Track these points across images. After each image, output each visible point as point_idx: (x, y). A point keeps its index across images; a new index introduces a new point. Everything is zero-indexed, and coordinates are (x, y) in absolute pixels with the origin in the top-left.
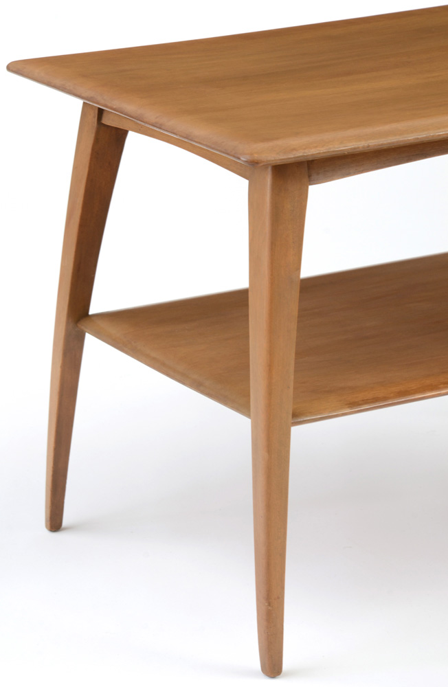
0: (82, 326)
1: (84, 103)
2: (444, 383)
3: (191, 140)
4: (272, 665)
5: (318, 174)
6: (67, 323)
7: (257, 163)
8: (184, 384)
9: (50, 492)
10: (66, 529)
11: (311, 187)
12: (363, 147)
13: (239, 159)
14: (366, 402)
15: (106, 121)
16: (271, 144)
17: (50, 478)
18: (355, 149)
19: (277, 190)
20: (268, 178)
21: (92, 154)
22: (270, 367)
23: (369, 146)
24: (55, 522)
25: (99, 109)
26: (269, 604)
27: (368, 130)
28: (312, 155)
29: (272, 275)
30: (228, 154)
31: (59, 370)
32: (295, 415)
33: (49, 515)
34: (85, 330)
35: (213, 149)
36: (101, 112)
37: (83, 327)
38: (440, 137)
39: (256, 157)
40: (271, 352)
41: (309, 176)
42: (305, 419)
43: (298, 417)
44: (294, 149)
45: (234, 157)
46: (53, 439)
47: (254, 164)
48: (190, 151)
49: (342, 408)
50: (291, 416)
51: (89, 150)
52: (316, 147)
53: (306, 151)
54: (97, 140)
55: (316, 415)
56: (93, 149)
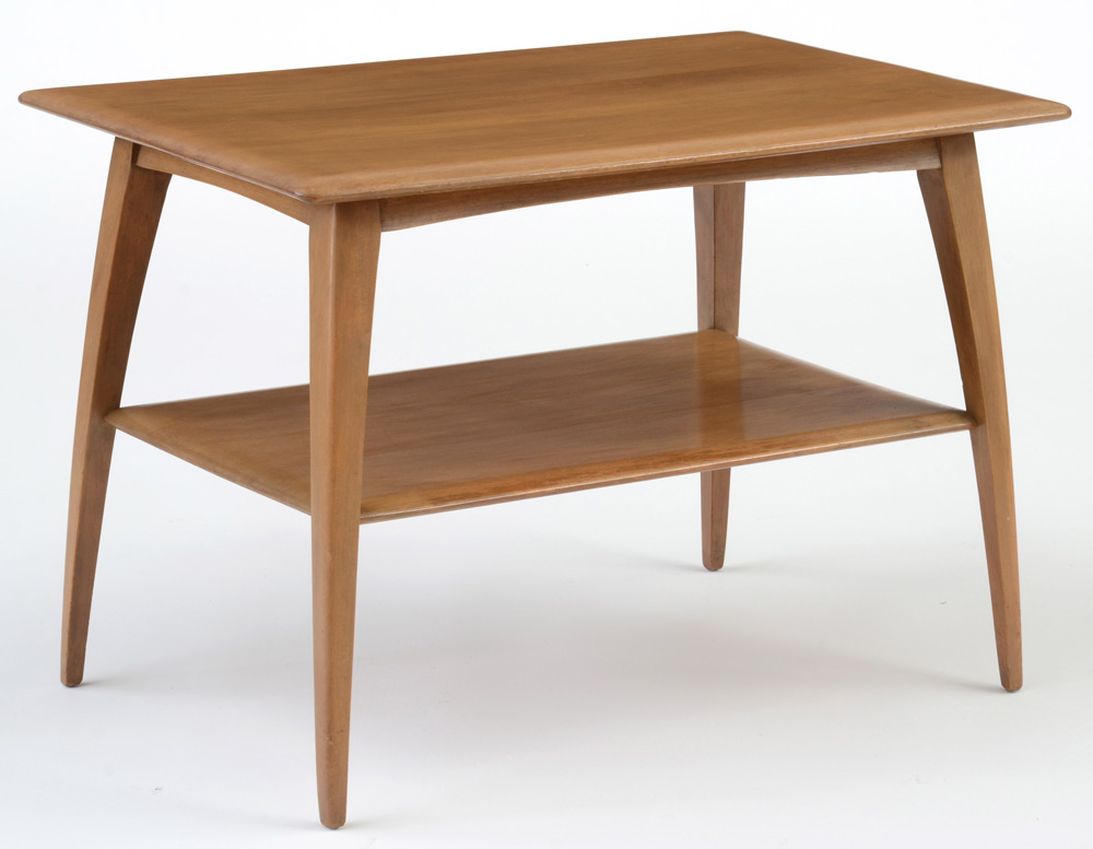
0: (110, 420)
1: (116, 138)
2: (550, 480)
3: (239, 174)
4: (334, 814)
5: (393, 219)
6: (92, 417)
7: (315, 198)
8: (234, 481)
9: (67, 635)
10: (86, 684)
11: (383, 234)
12: (443, 186)
13: (293, 193)
14: (454, 498)
15: (144, 162)
16: (332, 178)
17: (68, 617)
18: (432, 187)
19: (342, 235)
20: (331, 220)
21: (125, 204)
22: (334, 447)
23: (449, 185)
24: (73, 674)
25: (135, 144)
26: (331, 738)
27: (450, 168)
28: (381, 192)
29: (336, 336)
30: (280, 189)
31: (80, 477)
32: (364, 510)
33: (65, 665)
34: (114, 424)
35: (263, 183)
36: (136, 149)
37: (111, 422)
38: (535, 179)
39: (313, 191)
40: (336, 429)
41: (382, 221)
42: (379, 515)
43: (370, 512)
44: (359, 185)
45: (288, 191)
46: (72, 566)
47: (311, 200)
48: (242, 195)
49: (423, 504)
50: (359, 510)
51: (121, 200)
52: (385, 183)
53: (374, 187)
54: (130, 187)
55: (392, 510)
56: (126, 198)
